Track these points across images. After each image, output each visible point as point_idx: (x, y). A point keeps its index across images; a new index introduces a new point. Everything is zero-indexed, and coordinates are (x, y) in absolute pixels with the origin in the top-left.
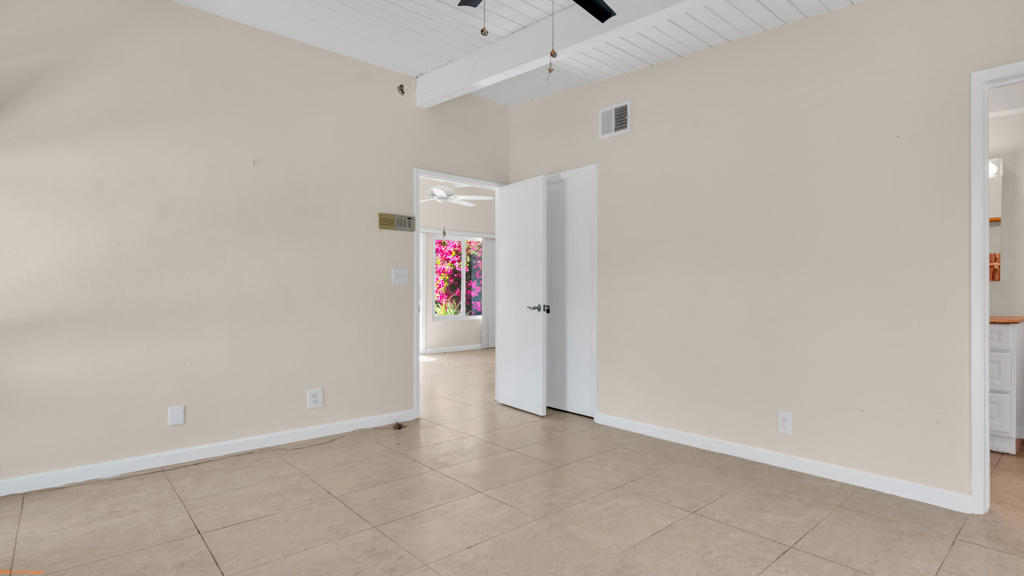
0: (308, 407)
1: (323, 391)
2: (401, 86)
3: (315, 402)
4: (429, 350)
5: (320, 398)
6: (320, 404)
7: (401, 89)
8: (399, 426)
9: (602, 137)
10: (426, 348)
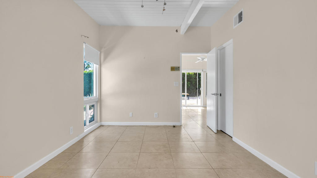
0: (155, 117)
1: (158, 114)
2: (177, 30)
3: (156, 116)
4: (204, 106)
5: (157, 115)
6: (157, 117)
7: (177, 31)
8: (174, 127)
9: (234, 27)
10: (204, 105)
